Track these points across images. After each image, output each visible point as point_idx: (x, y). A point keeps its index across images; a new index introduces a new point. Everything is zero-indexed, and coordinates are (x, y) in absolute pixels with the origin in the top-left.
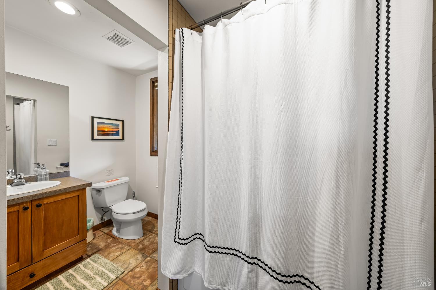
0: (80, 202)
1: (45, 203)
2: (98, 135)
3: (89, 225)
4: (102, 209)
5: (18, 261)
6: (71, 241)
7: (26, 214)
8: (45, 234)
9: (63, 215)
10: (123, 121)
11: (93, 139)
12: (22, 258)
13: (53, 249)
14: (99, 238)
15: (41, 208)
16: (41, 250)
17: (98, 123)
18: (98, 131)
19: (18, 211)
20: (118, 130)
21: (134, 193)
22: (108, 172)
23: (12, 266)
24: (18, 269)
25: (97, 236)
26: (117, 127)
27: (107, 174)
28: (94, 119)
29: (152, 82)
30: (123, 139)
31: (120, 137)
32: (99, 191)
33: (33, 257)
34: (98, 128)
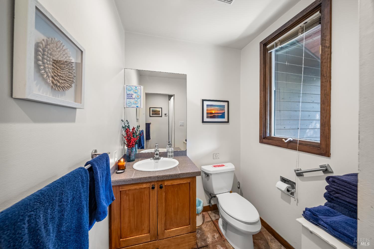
0: (191, 190)
1: (165, 184)
2: (207, 117)
3: (199, 208)
4: (210, 193)
5: (149, 232)
6: (183, 229)
7: (154, 191)
8: (165, 215)
9: (178, 200)
10: (228, 102)
11: (203, 122)
12: (152, 232)
13: (171, 232)
14: (207, 225)
15: (163, 189)
16: (163, 229)
17: (207, 105)
18: (207, 113)
19: (149, 187)
20: (224, 111)
21: (239, 183)
22: (215, 155)
23: (146, 236)
24: (149, 240)
25: (205, 221)
26: (222, 109)
27: (214, 157)
28: (204, 102)
29: (264, 45)
30: (228, 122)
31: (225, 120)
32: (207, 175)
33: (158, 234)
34: (207, 110)
